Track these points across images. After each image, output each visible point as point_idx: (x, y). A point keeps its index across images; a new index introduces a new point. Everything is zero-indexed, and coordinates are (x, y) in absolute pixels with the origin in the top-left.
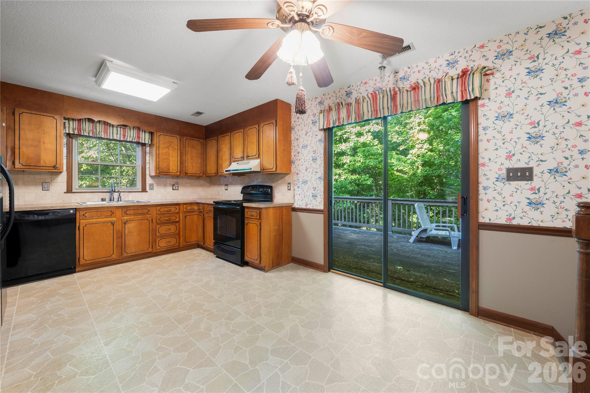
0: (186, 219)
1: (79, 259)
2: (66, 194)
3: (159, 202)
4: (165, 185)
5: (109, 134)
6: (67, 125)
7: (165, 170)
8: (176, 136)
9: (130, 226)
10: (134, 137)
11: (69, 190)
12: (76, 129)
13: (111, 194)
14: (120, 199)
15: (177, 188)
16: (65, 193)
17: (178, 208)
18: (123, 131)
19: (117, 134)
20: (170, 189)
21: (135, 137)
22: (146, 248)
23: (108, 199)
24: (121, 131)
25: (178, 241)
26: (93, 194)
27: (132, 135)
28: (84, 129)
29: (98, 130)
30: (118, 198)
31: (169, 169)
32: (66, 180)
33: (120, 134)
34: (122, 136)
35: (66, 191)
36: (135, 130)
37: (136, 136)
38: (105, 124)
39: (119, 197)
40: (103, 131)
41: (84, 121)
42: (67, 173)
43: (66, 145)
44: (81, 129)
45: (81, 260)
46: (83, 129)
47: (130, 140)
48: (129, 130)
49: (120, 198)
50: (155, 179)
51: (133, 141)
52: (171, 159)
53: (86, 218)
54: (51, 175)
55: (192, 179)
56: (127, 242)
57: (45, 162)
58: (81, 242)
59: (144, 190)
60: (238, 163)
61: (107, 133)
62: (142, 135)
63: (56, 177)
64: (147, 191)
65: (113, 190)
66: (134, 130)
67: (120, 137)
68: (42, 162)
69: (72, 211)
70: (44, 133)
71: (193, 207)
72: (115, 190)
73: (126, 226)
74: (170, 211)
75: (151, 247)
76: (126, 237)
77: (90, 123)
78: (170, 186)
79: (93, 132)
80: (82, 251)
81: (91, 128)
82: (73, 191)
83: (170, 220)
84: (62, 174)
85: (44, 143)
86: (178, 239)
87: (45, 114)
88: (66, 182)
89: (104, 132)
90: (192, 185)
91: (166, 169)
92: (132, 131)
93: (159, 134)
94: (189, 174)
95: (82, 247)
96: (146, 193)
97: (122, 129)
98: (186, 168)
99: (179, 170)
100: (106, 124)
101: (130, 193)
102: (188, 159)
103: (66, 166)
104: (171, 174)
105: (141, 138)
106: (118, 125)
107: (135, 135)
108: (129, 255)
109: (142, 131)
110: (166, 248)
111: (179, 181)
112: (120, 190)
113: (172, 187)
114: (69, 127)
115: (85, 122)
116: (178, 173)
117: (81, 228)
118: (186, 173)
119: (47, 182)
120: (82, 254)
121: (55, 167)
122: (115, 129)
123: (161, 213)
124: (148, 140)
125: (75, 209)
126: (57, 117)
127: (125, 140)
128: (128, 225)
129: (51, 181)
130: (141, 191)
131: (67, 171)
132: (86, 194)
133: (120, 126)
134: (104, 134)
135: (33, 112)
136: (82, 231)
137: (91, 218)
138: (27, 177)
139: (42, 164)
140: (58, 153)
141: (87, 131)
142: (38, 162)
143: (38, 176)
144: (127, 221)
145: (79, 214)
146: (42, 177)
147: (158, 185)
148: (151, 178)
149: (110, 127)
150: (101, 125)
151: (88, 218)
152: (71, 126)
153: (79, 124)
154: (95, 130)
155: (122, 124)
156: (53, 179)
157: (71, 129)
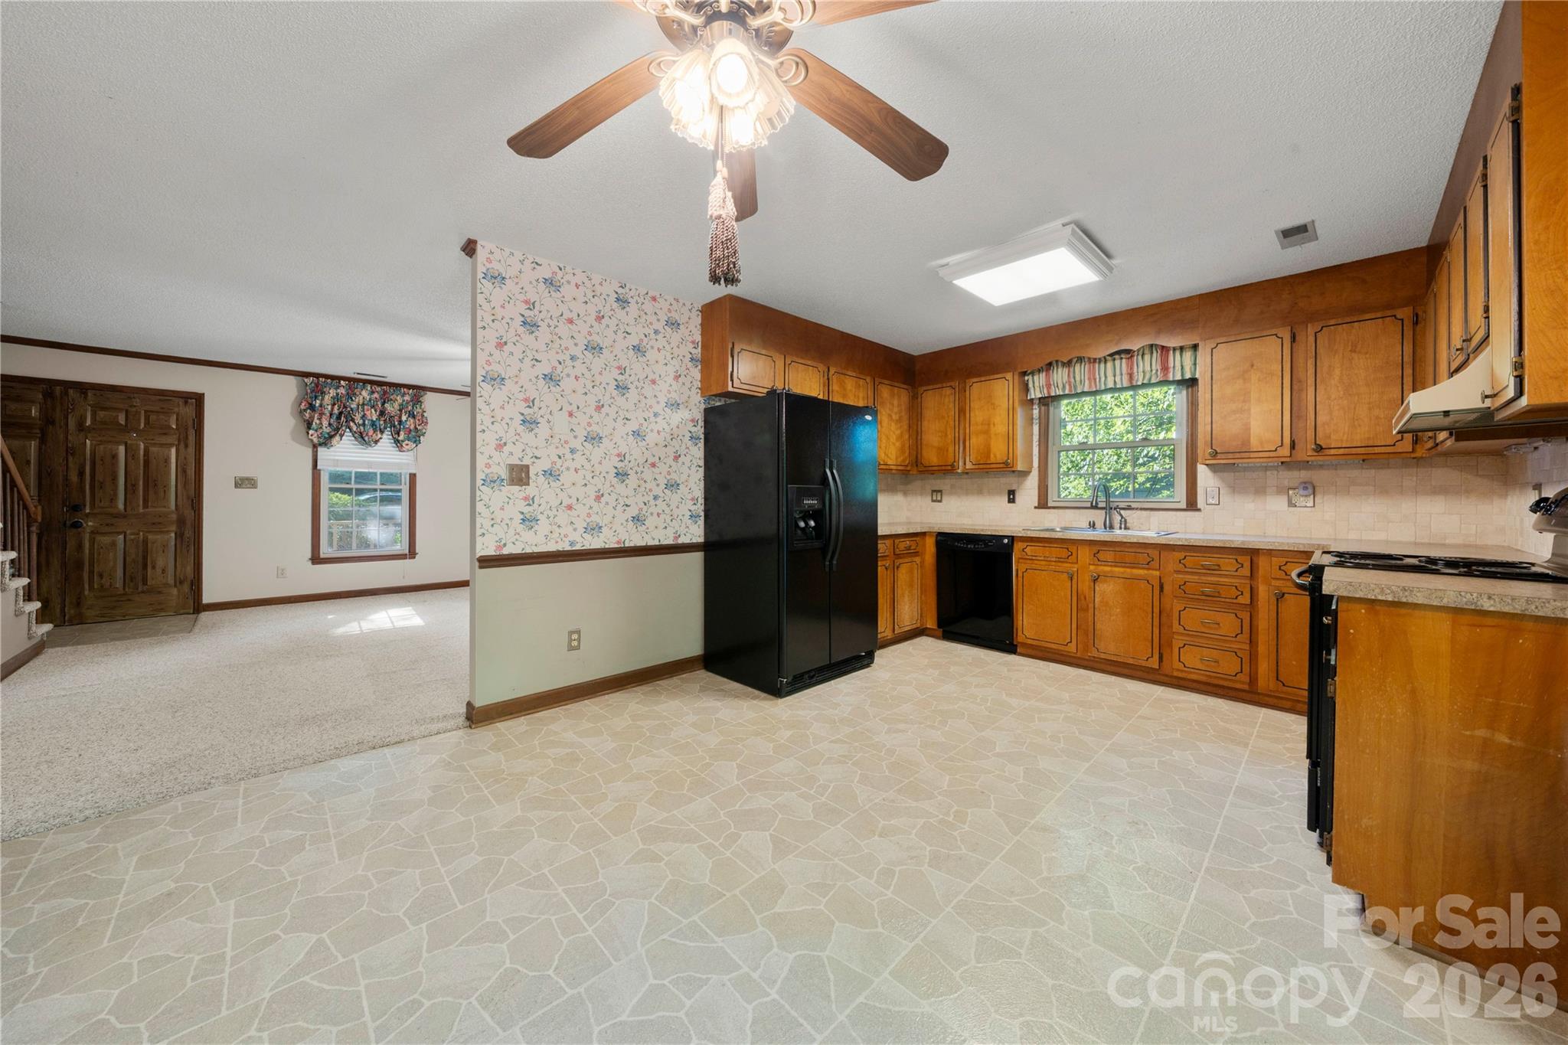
0: (1283, 606)
1: (1017, 629)
2: (1037, 510)
4: (1260, 491)
5: (1098, 380)
6: (1031, 385)
7: (1234, 445)
8: (1277, 332)
9: (1106, 589)
10: (1154, 372)
11: (1043, 504)
12: (1044, 386)
13: (1106, 512)
16: (1036, 508)
17: (1247, 565)
18: (1127, 364)
19: (1115, 376)
20: (1278, 502)
21: (1157, 370)
22: (1144, 655)
23: (1099, 524)
24: (1121, 365)
25: (1246, 668)
26: (1077, 511)
27: (1148, 368)
28: (1055, 382)
29: (1078, 378)
30: (1121, 524)
31: (1246, 441)
32: (1037, 484)
33: (1122, 374)
34: (1125, 378)
35: (1037, 505)
36: (1155, 352)
37: (1159, 368)
38: (1090, 363)
39: (1121, 521)
40: (1086, 377)
41: (1055, 368)
42: (1039, 471)
43: (1037, 421)
44: (1050, 384)
45: (1020, 633)
47: (1146, 381)
48: (1140, 357)
49: (1123, 523)
50: (1226, 474)
51: (1154, 381)
52: (1252, 411)
53: (1028, 557)
54: (1019, 476)
56: (1098, 626)
57: (995, 456)
58: (1020, 601)
59: (1192, 505)
61: (1095, 379)
62: (1174, 360)
63: (1025, 480)
64: (1199, 506)
65: (1092, 503)
66: (1152, 353)
67: (1121, 379)
68: (992, 456)
69: (1006, 541)
70: (992, 408)
72: (1096, 503)
73: (1097, 588)
74: (1217, 567)
75: (1156, 656)
76: (1096, 613)
77: (1065, 369)
78: (1278, 492)
79: (1070, 385)
80: (1021, 619)
81: (1066, 378)
82: (1049, 505)
83: (1217, 594)
84: (1031, 474)
85: (994, 425)
86: (1246, 660)
87: (992, 377)
88: (1037, 488)
89: (1089, 379)
91: (1234, 443)
92: (1147, 358)
93: (1211, 343)
96: (1197, 513)
97: (1124, 361)
98: (1318, 428)
99: (1287, 441)
100: (1092, 361)
101: (1152, 513)
102: (1329, 398)
103: (1037, 459)
104: (1253, 455)
105: (1171, 370)
106: (1111, 355)
107: (1157, 366)
108: (1103, 656)
109: (1174, 351)
110: (1207, 676)
111: (1318, 476)
112: (1134, 505)
113: (1285, 498)
114: (1034, 387)
115: (1057, 368)
116: (1285, 451)
117: (1020, 574)
118: (1319, 448)
119: (1013, 488)
120: (1020, 623)
121: (1006, 464)
122: (1109, 365)
123: (1186, 570)
124: (1193, 367)
125: (1012, 539)
126: (1009, 376)
127: (1135, 384)
128: (1101, 585)
129: (1018, 487)
130: (1185, 507)
131: (1039, 467)
132: (1067, 511)
133: (1117, 357)
134: (1090, 383)
135: (983, 379)
136: (1020, 579)
137: (1034, 558)
138: (990, 482)
139: (993, 460)
140: (1010, 438)
141: (1061, 386)
142: (988, 457)
143: (1003, 480)
144: (1099, 576)
145: (1018, 547)
146: (1010, 482)
147: (1234, 492)
148: (1211, 469)
149: (1100, 362)
150: (1083, 364)
151: (1030, 557)
152: (1037, 384)
153: (1048, 376)
154: (1072, 380)
155: (1116, 350)
156: (1020, 484)
157: (1037, 389)
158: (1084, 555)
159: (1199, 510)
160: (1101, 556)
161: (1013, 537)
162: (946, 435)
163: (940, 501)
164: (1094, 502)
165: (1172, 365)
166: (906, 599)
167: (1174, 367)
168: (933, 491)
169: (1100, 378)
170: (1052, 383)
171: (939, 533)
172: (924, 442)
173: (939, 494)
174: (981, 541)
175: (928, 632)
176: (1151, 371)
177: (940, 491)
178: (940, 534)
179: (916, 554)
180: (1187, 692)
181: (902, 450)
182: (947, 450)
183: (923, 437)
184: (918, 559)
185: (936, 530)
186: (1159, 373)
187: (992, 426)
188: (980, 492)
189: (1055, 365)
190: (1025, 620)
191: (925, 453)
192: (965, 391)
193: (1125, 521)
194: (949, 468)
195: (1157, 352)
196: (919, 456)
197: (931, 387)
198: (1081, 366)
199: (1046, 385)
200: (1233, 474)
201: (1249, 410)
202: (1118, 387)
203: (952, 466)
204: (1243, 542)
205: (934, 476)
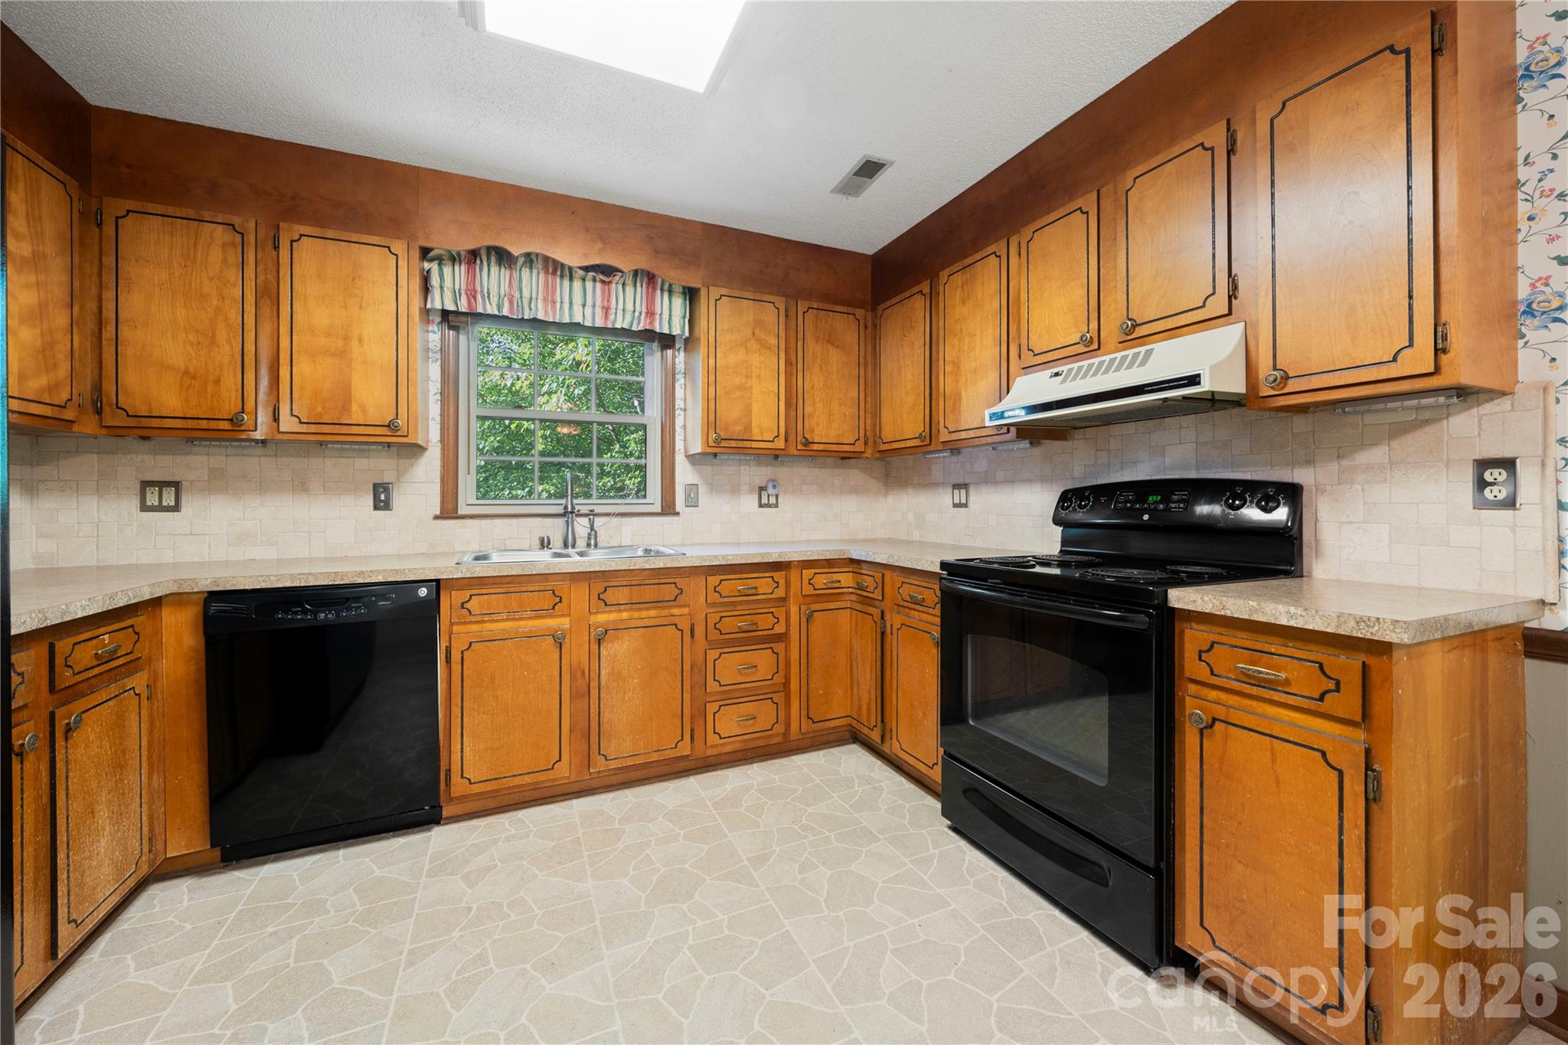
0: (812, 628)
1: (449, 772)
2: (439, 522)
3: (715, 557)
4: (735, 490)
5: (558, 305)
6: (435, 280)
7: (737, 430)
8: (771, 298)
9: (618, 650)
10: (637, 314)
11: (449, 511)
12: (463, 292)
13: (567, 522)
14: (593, 542)
15: (773, 500)
16: (436, 518)
17: (782, 582)
18: (603, 294)
19: (584, 306)
20: (750, 502)
21: (640, 313)
22: (670, 741)
23: (557, 542)
24: (594, 290)
25: (781, 714)
26: (515, 521)
27: (630, 307)
28: (486, 291)
29: (526, 293)
30: (589, 538)
31: (748, 428)
32: (439, 473)
33: (594, 306)
34: (599, 312)
35: (438, 513)
36: (639, 289)
37: (644, 310)
38: (547, 272)
39: (589, 534)
40: (540, 296)
41: (485, 263)
42: (443, 449)
43: (438, 356)
44: (475, 291)
45: (456, 778)
46: (482, 291)
47: (626, 326)
48: (620, 287)
49: (593, 537)
50: (704, 467)
51: (634, 328)
52: (754, 390)
53: (473, 619)
54: (399, 456)
55: (823, 466)
56: (606, 715)
57: (364, 411)
58: (456, 711)
59: (668, 509)
60: (1057, 374)
61: (554, 302)
62: (662, 302)
63: (410, 466)
64: (677, 510)
65: (566, 508)
66: (635, 286)
67: (594, 314)
68: (355, 408)
69: (423, 592)
70: (361, 307)
71: (836, 577)
73: (604, 652)
74: (754, 591)
75: (687, 737)
76: (602, 696)
77: (503, 269)
78: (751, 492)
79: (511, 302)
80: (459, 747)
81: (505, 287)
82: (460, 512)
83: (754, 628)
84: (427, 454)
85: (360, 340)
86: (782, 705)
87: (355, 237)
88: (438, 480)
89: (545, 300)
90: (823, 490)
91: (738, 428)
92: (629, 289)
93: (715, 292)
94: (816, 447)
95: (459, 731)
96: (675, 518)
97: (598, 285)
98: (806, 421)
99: (782, 431)
100: (551, 270)
101: (625, 520)
102: (813, 387)
103: (438, 427)
104: (755, 445)
105: (657, 317)
106: (586, 269)
107: (641, 306)
108: (614, 765)
109: (662, 290)
110: (742, 741)
111: (782, 472)
112: (598, 509)
113: (756, 497)
114: (441, 287)
115: (489, 265)
116: (781, 443)
117: (455, 656)
118: (807, 443)
119: (386, 480)
120: (456, 757)
121: (392, 426)
122: (577, 285)
124: (682, 320)
125: (437, 584)
126: (399, 247)
127: (610, 326)
128: (610, 645)
129: (398, 478)
130: (660, 511)
131: (442, 441)
132: (497, 521)
133: (591, 274)
134: (546, 307)
135: (330, 234)
136: (456, 667)
137: (486, 618)
139: (356, 416)
140: (400, 378)
141: (494, 300)
142: (346, 407)
143: (361, 463)
144: (606, 631)
145: (447, 603)
146: (373, 466)
147: (711, 490)
148: (690, 462)
149: (562, 277)
150: (535, 271)
151: (479, 618)
152: (448, 283)
153: (469, 275)
154: (517, 295)
155: (597, 262)
156: (400, 474)
157: (448, 295)
159: (678, 514)
160: (611, 596)
161: (438, 581)
162: (213, 342)
163: (176, 508)
164: (569, 506)
165: (659, 312)
166: (103, 816)
167: (661, 314)
168: (148, 485)
169: (562, 302)
170: (479, 289)
171: (212, 594)
172: (128, 352)
173: (168, 491)
174: (357, 599)
176: (634, 311)
177: (176, 485)
178: (214, 596)
180: (719, 772)
181: (43, 357)
182: (217, 382)
183: (125, 332)
185: (210, 580)
186: (643, 317)
187: (355, 343)
188: (301, 487)
189: (484, 258)
190: (466, 749)
191: (130, 377)
192: (276, 247)
193: (596, 532)
194: (226, 425)
195: (642, 286)
196: (109, 387)
197: (160, 208)
198: (531, 272)
199: (467, 290)
200: (710, 468)
201: (751, 387)
202: (586, 324)
203: (235, 421)
204: (780, 554)
205: (152, 443)
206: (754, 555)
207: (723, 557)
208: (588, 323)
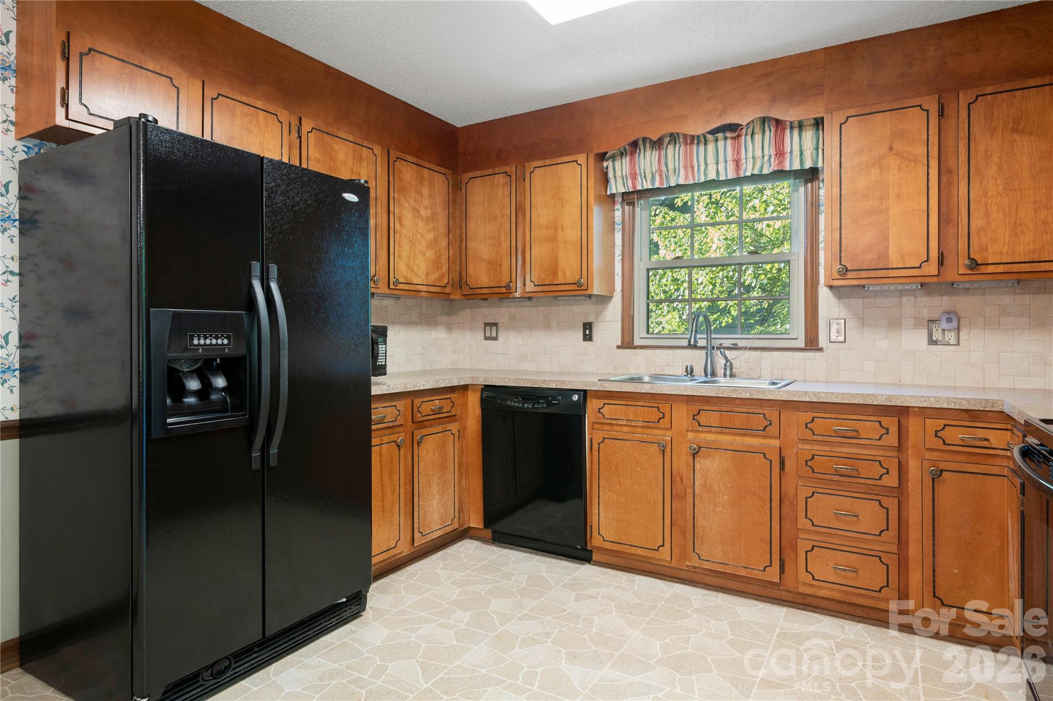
0: (941, 490)
1: (591, 528)
2: (620, 350)
4: (894, 324)
5: (696, 168)
6: (611, 174)
7: (868, 259)
9: (709, 465)
10: (766, 158)
11: (627, 343)
12: (628, 177)
13: (707, 353)
14: (728, 373)
15: (950, 336)
16: (618, 347)
17: (894, 429)
18: (734, 148)
19: (717, 163)
20: (916, 340)
21: (770, 156)
23: (699, 370)
24: (725, 147)
25: (894, 579)
26: (671, 352)
27: (759, 153)
28: (642, 172)
29: (671, 166)
30: (725, 369)
31: (884, 255)
32: (620, 314)
33: (726, 161)
34: (731, 166)
35: (620, 344)
36: (767, 133)
37: (773, 152)
38: (686, 144)
39: (725, 365)
40: (682, 165)
41: (642, 151)
42: (623, 296)
43: (620, 227)
44: (636, 174)
45: (595, 533)
46: (640, 173)
47: (756, 172)
48: (749, 138)
49: (728, 368)
51: (764, 172)
52: (892, 212)
53: (605, 421)
54: (596, 303)
56: (700, 521)
57: (564, 274)
58: (595, 484)
59: (812, 344)
61: (693, 167)
62: (792, 141)
63: (604, 309)
64: (821, 345)
65: (689, 341)
66: (764, 132)
67: (726, 168)
68: (560, 273)
69: (575, 398)
70: (563, 205)
71: (981, 433)
72: (696, 341)
73: (698, 466)
74: (854, 434)
75: (776, 564)
76: (697, 503)
77: (654, 152)
78: (917, 325)
79: (661, 176)
80: (597, 511)
81: (655, 165)
82: (635, 344)
83: (855, 473)
84: (613, 300)
85: (562, 228)
86: (894, 569)
87: (559, 160)
88: (620, 319)
89: (685, 167)
91: (869, 257)
92: (758, 137)
93: (840, 117)
95: (597, 500)
96: (818, 354)
97: (729, 141)
98: (973, 237)
99: (934, 254)
100: (689, 141)
101: (764, 354)
102: (985, 194)
103: (620, 280)
104: (892, 273)
105: (788, 156)
106: (714, 132)
107: (770, 150)
108: (706, 565)
109: (792, 128)
110: (842, 592)
112: (741, 343)
113: (924, 333)
114: (615, 177)
115: (645, 151)
116: (932, 269)
117: (595, 446)
118: (974, 265)
119: (590, 321)
120: (595, 518)
121: (578, 284)
122: (711, 147)
123: (815, 437)
124: (814, 152)
125: (584, 393)
126: (582, 158)
127: (742, 175)
128: (702, 461)
129: (596, 319)
130: (803, 346)
131: (623, 290)
132: (659, 351)
133: (720, 135)
134: (686, 172)
135: (548, 162)
136: (595, 453)
137: (614, 422)
138: (562, 311)
139: (561, 279)
140: (584, 248)
141: (649, 177)
142: (555, 274)
143: (577, 309)
144: (700, 448)
145: (592, 405)
146: (583, 311)
147: (863, 325)
148: (835, 295)
149: (698, 144)
150: (678, 145)
151: (609, 421)
152: (618, 173)
153: (632, 161)
154: (664, 169)
155: (718, 125)
156: (598, 314)
157: (620, 181)
158: (681, 415)
159: (821, 350)
160: (703, 418)
161: (585, 391)
162: (500, 243)
163: (495, 339)
164: (692, 340)
165: (789, 151)
166: (435, 488)
167: (791, 152)
168: (486, 324)
169: (699, 166)
170: (638, 172)
171: (486, 386)
172: (470, 254)
173: (494, 328)
174: (542, 398)
175: (471, 533)
176: (763, 156)
177: (496, 324)
178: (487, 388)
179: (452, 418)
180: (816, 615)
181: (437, 263)
182: (501, 265)
183: (469, 244)
184: (454, 427)
185: (482, 380)
186: (772, 159)
187: (560, 230)
188: (547, 326)
189: (642, 146)
190: (602, 515)
191: (471, 269)
192: (524, 180)
193: (731, 365)
194: (504, 290)
195: (770, 130)
196: (464, 273)
197: (479, 173)
198: (675, 147)
199: (631, 174)
200: (861, 300)
201: (888, 210)
202: (721, 179)
203: (507, 287)
204: (889, 398)
205: (488, 301)
206: (853, 395)
207: (815, 394)
208: (722, 178)
